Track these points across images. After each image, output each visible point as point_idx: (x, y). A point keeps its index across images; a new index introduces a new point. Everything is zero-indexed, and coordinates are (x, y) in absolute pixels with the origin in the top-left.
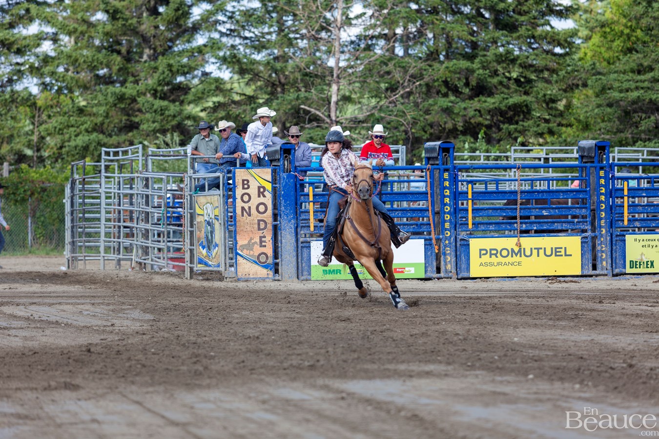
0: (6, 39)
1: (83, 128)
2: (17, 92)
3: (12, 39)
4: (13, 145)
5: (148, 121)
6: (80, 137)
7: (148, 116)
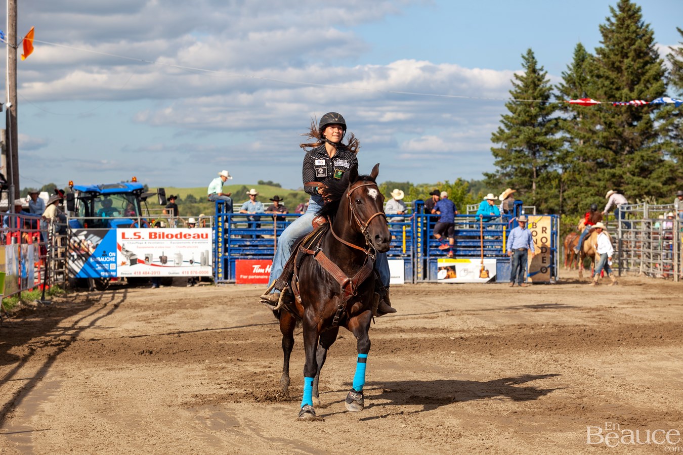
0: (544, 141)
1: (589, 193)
2: (550, 172)
3: (547, 141)
4: (548, 203)
5: (629, 189)
6: (589, 198)
7: (630, 186)
